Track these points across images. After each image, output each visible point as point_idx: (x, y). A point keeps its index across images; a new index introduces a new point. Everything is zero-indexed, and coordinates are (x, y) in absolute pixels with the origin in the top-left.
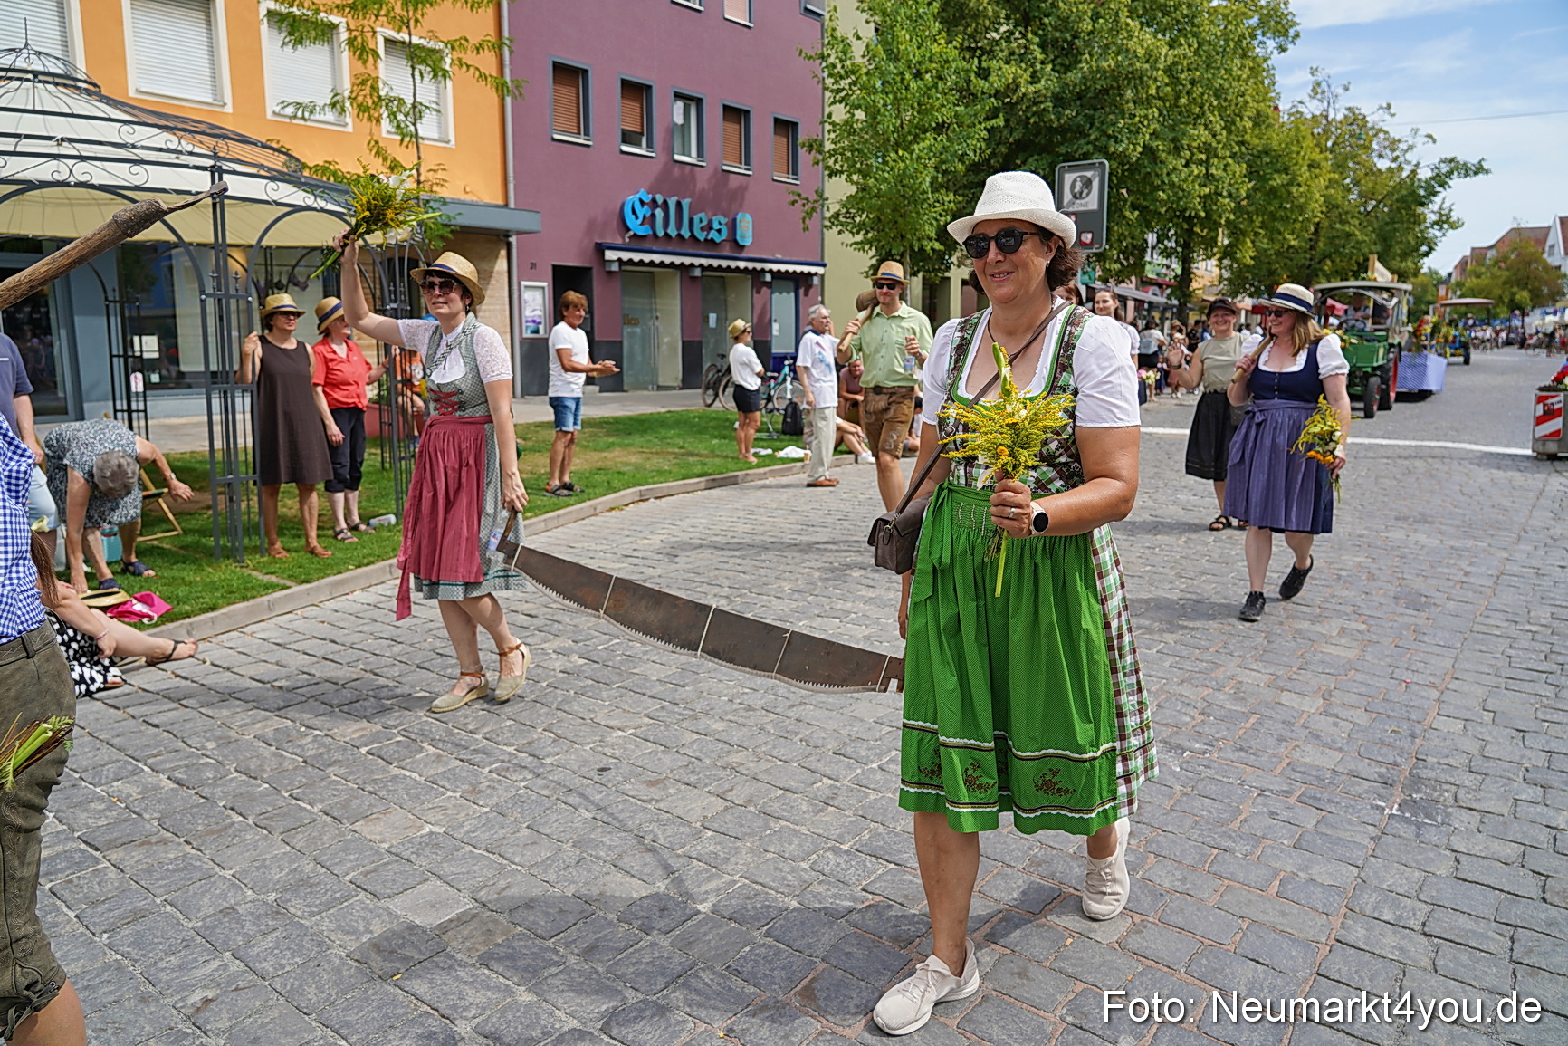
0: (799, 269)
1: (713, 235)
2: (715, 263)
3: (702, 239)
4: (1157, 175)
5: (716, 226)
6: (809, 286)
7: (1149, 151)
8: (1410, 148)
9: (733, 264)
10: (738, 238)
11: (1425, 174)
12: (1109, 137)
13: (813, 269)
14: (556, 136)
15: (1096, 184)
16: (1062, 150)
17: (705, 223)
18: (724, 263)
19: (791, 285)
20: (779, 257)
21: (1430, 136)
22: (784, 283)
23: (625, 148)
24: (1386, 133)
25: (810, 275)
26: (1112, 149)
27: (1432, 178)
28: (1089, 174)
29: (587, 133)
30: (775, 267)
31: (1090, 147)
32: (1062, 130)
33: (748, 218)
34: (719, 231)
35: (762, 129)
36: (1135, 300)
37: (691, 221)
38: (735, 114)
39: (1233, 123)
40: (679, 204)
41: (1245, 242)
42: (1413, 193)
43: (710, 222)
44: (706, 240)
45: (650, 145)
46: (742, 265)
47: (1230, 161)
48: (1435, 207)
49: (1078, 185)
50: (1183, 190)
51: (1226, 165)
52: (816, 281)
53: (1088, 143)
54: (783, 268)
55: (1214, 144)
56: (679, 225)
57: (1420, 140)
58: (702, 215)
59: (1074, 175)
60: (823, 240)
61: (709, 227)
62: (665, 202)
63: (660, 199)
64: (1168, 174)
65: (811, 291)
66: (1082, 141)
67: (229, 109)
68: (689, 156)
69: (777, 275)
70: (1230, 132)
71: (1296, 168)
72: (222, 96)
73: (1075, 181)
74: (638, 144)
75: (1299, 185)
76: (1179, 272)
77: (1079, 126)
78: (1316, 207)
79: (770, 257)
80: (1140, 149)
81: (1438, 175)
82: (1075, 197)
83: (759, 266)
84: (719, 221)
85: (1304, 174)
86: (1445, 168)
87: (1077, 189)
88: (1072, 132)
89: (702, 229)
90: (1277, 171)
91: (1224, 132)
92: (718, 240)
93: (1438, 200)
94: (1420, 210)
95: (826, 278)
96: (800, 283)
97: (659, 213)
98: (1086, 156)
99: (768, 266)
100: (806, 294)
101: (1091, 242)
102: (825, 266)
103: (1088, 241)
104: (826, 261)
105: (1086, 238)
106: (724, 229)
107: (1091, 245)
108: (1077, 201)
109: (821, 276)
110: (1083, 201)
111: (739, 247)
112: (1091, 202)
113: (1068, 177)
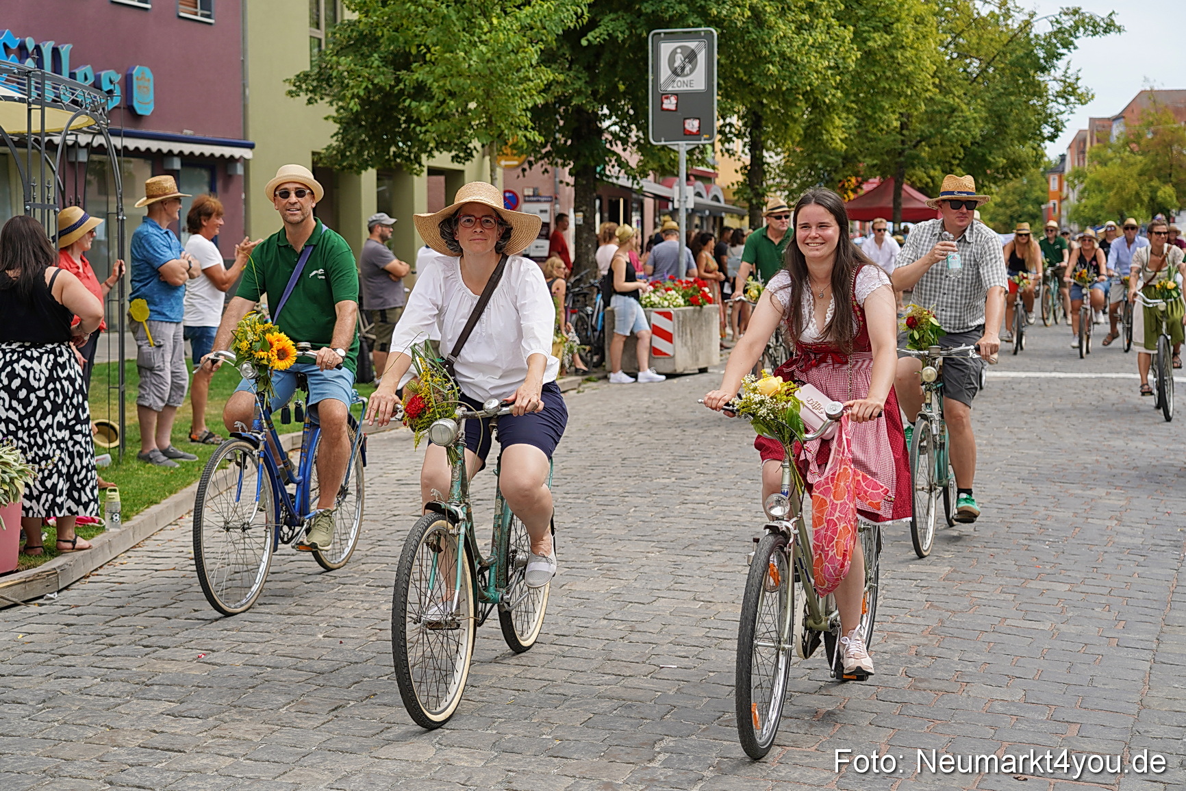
0: (218, 151)
5: (106, 86)
6: (229, 178)
7: (755, 14)
9: (132, 144)
10: (136, 105)
13: (237, 152)
15: (701, 58)
16: (647, 7)
17: (91, 80)
18: (119, 142)
19: (205, 174)
20: (188, 133)
22: (197, 171)
25: (233, 159)
26: (714, 12)
27: (1055, 34)
28: (692, 45)
30: (187, 148)
33: (148, 74)
34: (110, 92)
36: (656, 197)
40: (55, 52)
41: (833, 123)
42: (1030, 54)
43: (97, 78)
46: (143, 144)
48: (1059, 74)
49: (679, 59)
52: (240, 170)
54: (197, 149)
58: (87, 69)
59: (673, 45)
60: (245, 107)
61: (97, 85)
62: (38, 49)
63: (30, 44)
65: (233, 188)
69: (190, 161)
71: (899, 25)
73: (674, 53)
75: (903, 47)
76: (747, 159)
78: (926, 79)
79: (178, 134)
80: (747, 13)
82: (675, 72)
83: (165, 146)
84: (109, 77)
87: (678, 63)
90: (877, 29)
92: (110, 106)
94: (1041, 77)
95: (251, 164)
96: (219, 173)
99: (176, 147)
100: (225, 187)
101: (699, 131)
102: (251, 146)
103: (695, 130)
104: (251, 140)
105: (693, 125)
106: (117, 92)
107: (696, 136)
108: (679, 79)
109: (246, 162)
110: (685, 79)
111: (135, 117)
112: (697, 80)
113: (666, 49)
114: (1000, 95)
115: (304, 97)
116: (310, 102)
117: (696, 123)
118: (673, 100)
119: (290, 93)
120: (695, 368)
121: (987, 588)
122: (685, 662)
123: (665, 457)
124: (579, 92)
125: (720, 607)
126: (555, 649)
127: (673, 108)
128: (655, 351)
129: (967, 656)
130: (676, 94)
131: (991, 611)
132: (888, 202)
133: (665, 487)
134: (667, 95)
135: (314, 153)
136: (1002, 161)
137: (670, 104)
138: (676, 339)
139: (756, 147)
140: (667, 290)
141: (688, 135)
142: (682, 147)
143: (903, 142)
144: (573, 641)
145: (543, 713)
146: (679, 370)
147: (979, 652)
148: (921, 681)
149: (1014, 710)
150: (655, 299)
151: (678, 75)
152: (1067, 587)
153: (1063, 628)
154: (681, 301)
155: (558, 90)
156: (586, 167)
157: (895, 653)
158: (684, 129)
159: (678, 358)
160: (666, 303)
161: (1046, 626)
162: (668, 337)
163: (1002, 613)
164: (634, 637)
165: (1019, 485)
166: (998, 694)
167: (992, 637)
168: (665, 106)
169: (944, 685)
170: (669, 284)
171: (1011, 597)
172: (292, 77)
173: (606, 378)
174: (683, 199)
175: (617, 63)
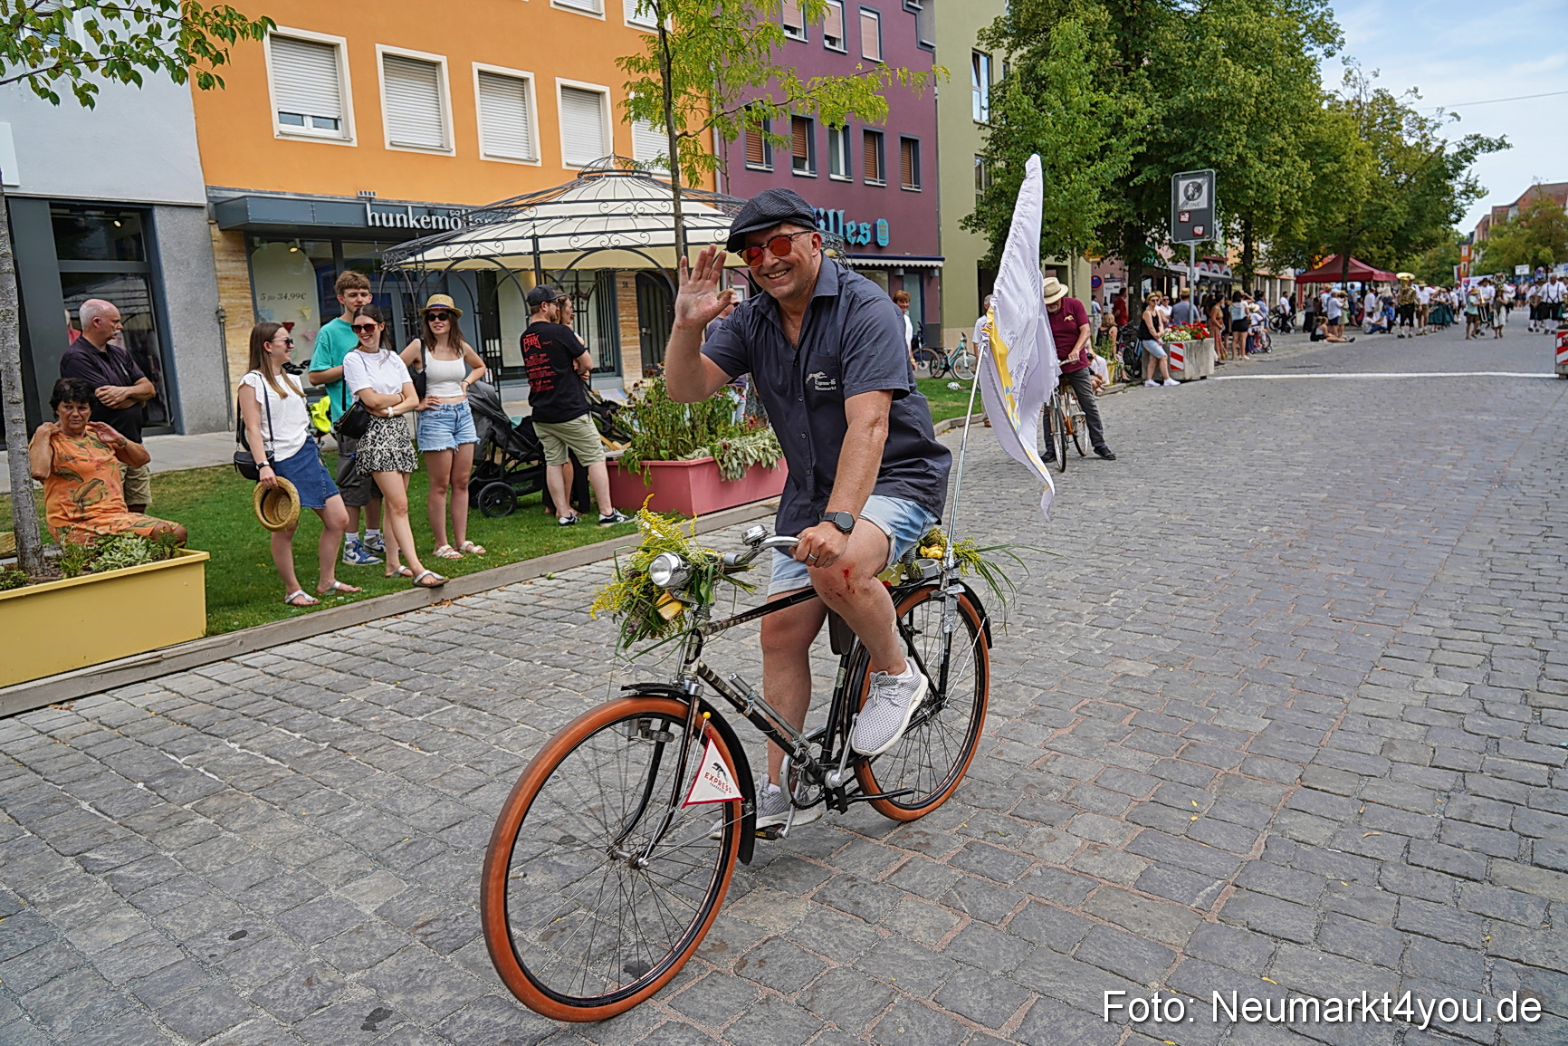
0: (924, 263)
1: (861, 239)
2: (864, 262)
3: (853, 243)
4: (1247, 177)
5: (863, 232)
6: (931, 278)
8: (1437, 126)
9: (877, 262)
10: (879, 241)
11: (1451, 150)
12: (1210, 149)
13: (935, 263)
14: (749, 166)
15: (1205, 188)
16: (1172, 160)
17: (854, 229)
18: (870, 262)
19: (918, 277)
20: (908, 254)
21: (1454, 115)
22: (912, 276)
23: (796, 172)
24: (1414, 113)
25: (932, 268)
26: (1214, 159)
27: (1460, 153)
28: (1199, 181)
29: (769, 162)
30: (907, 263)
31: (1195, 158)
32: (1170, 145)
33: (886, 224)
34: (865, 235)
35: (892, 148)
37: (844, 227)
38: (873, 136)
39: (1299, 128)
40: (836, 215)
41: (1298, 221)
42: (1442, 168)
43: (858, 227)
44: (856, 244)
45: (812, 168)
46: (883, 262)
47: (1297, 158)
48: (1462, 179)
49: (1191, 190)
50: (1268, 188)
52: (937, 273)
53: (1193, 155)
54: (913, 263)
55: (1286, 147)
56: (836, 230)
57: (1446, 118)
58: (853, 223)
59: (1187, 182)
60: (939, 237)
61: (857, 233)
62: (826, 214)
63: (822, 212)
65: (933, 282)
67: (539, 164)
68: (838, 174)
69: (908, 269)
70: (1296, 134)
71: (1344, 157)
72: (535, 154)
73: (1188, 186)
74: (802, 168)
75: (1347, 171)
76: (1242, 248)
77: (1184, 141)
78: (1364, 190)
79: (903, 255)
81: (1464, 151)
82: (1188, 198)
83: (895, 263)
84: (865, 227)
85: (1350, 160)
86: (1470, 145)
87: (1190, 192)
88: (1181, 147)
89: (853, 235)
90: (1329, 161)
91: (1293, 136)
92: (864, 243)
93: (1464, 173)
94: (1449, 182)
95: (943, 270)
96: (925, 275)
97: (822, 223)
98: (1191, 166)
99: (901, 263)
100: (929, 284)
101: (1203, 233)
102: (943, 260)
103: (1200, 233)
104: (943, 256)
105: (1199, 230)
106: (868, 233)
107: (1202, 236)
108: (1191, 202)
109: (940, 269)
110: (1195, 202)
111: (880, 248)
112: (1202, 202)
113: (1182, 184)
114: (1419, 196)
115: (969, 230)
116: (973, 232)
117: (1201, 229)
118: (1187, 215)
119: (962, 228)
120: (1198, 377)
121: (1350, 507)
122: (1143, 548)
123: (1164, 430)
124: (1129, 215)
125: (1173, 517)
126: (1068, 538)
127: (1186, 220)
128: (1172, 368)
129: (1323, 547)
130: (1189, 212)
131: (1346, 521)
132: (1339, 270)
133: (1159, 447)
134: (1183, 213)
135: (979, 261)
136: (1420, 239)
137: (1185, 218)
138: (1185, 360)
139: (1247, 241)
140: (1181, 330)
141: (1196, 236)
142: (1193, 244)
143: (1350, 231)
144: (1079, 534)
145: (1050, 574)
146: (1188, 378)
147: (1332, 545)
148: (1288, 561)
149: (1345, 580)
150: (1173, 336)
151: (1190, 200)
152: (1404, 506)
153: (1394, 531)
154: (1189, 337)
155: (1117, 215)
156: (1135, 259)
157: (1276, 545)
158: (1194, 232)
159: (1186, 371)
160: (1179, 339)
161: (1383, 530)
162: (1180, 358)
163: (1354, 522)
164: (1116, 532)
165: (1391, 444)
166: (1336, 570)
167: (1343, 536)
168: (1182, 219)
169: (1302, 564)
170: (1182, 327)
171: (1363, 513)
172: (963, 218)
173: (1142, 384)
174: (1192, 276)
175: (1153, 195)
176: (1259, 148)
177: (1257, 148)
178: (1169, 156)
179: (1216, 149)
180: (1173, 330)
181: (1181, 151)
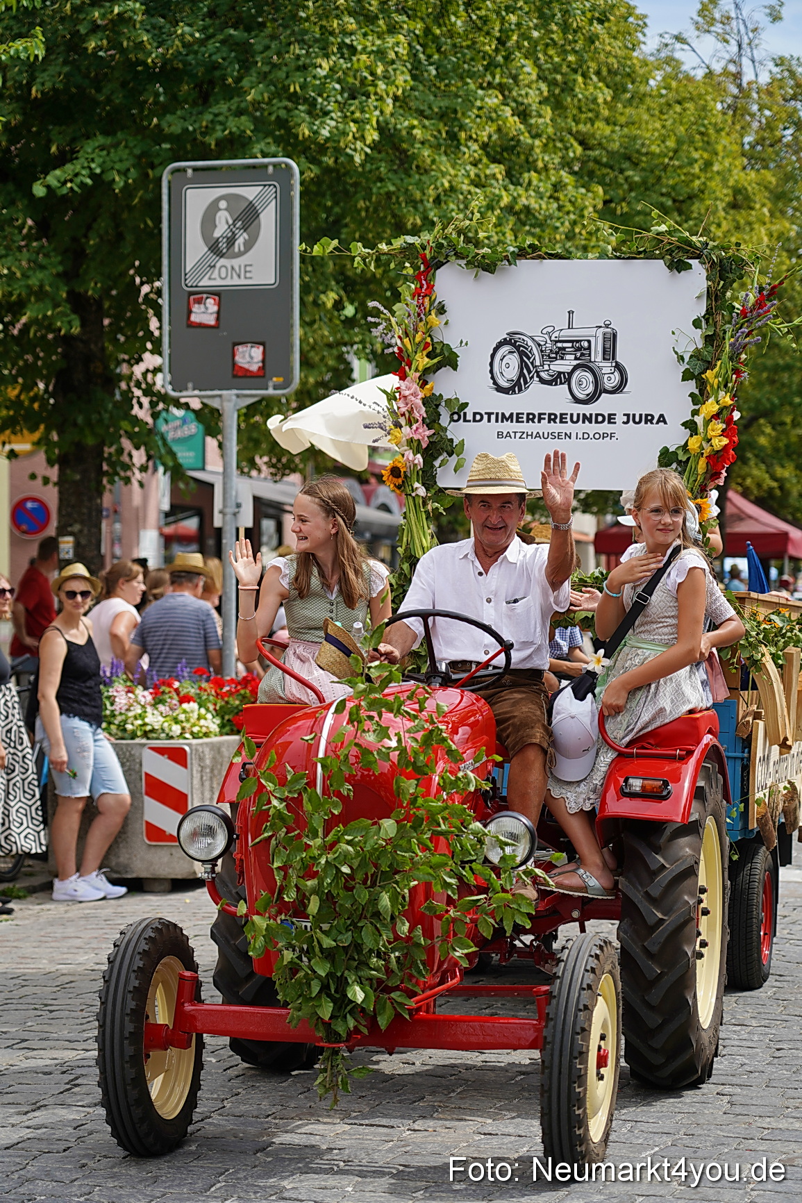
4: (414, 203)
7: (390, 141)
12: (294, 98)
15: (268, 219)
16: (173, 124)
26: (302, 130)
28: (250, 192)
31: (246, 124)
32: (169, 73)
39: (568, 87)
47: (567, 178)
49: (222, 221)
51: (558, 186)
53: (239, 113)
55: (526, 139)
59: (211, 194)
64: (437, 201)
66: (223, 107)
70: (556, 104)
73: (213, 209)
80: (372, 135)
82: (215, 248)
87: (221, 230)
91: (548, 112)
98: (234, 145)
101: (263, 368)
103: (254, 368)
105: (250, 357)
107: (260, 377)
108: (223, 261)
110: (236, 262)
112: (259, 265)
113: (197, 200)
117: (257, 353)
118: (211, 305)
127: (211, 321)
130: (217, 294)
134: (198, 296)
137: (205, 313)
140: (185, 699)
141: (240, 377)
142: (230, 402)
150: (154, 719)
151: (221, 255)
154: (212, 723)
158: (234, 364)
160: (176, 729)
168: (194, 318)
174: (230, 510)
175: (120, 237)
176: (447, 115)
177: (442, 116)
178: (164, 110)
179: (313, 104)
180: (158, 701)
181: (204, 97)
